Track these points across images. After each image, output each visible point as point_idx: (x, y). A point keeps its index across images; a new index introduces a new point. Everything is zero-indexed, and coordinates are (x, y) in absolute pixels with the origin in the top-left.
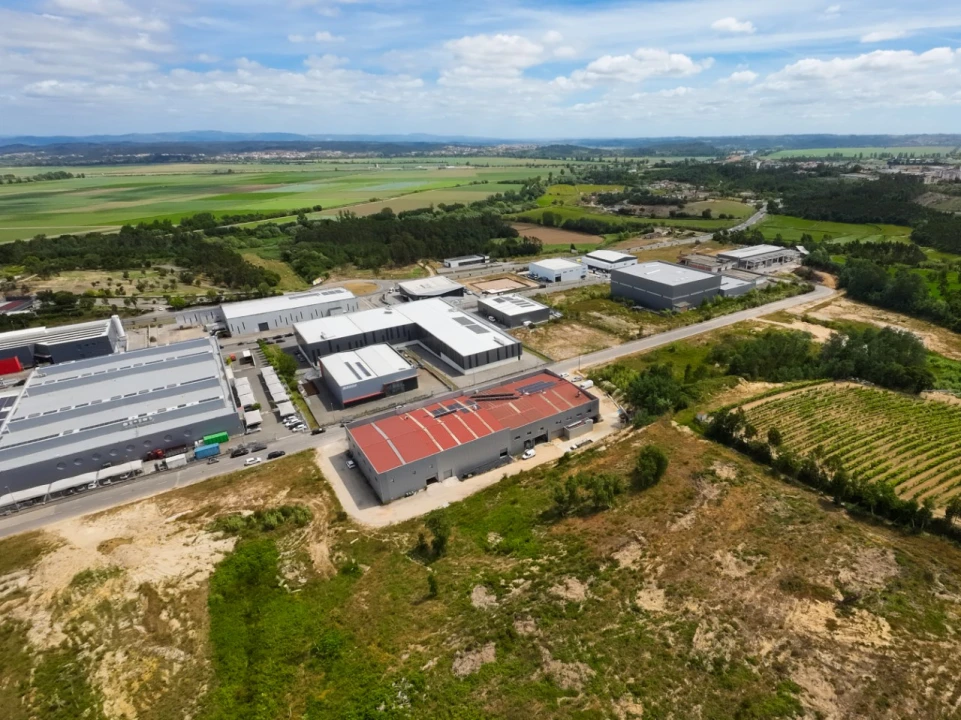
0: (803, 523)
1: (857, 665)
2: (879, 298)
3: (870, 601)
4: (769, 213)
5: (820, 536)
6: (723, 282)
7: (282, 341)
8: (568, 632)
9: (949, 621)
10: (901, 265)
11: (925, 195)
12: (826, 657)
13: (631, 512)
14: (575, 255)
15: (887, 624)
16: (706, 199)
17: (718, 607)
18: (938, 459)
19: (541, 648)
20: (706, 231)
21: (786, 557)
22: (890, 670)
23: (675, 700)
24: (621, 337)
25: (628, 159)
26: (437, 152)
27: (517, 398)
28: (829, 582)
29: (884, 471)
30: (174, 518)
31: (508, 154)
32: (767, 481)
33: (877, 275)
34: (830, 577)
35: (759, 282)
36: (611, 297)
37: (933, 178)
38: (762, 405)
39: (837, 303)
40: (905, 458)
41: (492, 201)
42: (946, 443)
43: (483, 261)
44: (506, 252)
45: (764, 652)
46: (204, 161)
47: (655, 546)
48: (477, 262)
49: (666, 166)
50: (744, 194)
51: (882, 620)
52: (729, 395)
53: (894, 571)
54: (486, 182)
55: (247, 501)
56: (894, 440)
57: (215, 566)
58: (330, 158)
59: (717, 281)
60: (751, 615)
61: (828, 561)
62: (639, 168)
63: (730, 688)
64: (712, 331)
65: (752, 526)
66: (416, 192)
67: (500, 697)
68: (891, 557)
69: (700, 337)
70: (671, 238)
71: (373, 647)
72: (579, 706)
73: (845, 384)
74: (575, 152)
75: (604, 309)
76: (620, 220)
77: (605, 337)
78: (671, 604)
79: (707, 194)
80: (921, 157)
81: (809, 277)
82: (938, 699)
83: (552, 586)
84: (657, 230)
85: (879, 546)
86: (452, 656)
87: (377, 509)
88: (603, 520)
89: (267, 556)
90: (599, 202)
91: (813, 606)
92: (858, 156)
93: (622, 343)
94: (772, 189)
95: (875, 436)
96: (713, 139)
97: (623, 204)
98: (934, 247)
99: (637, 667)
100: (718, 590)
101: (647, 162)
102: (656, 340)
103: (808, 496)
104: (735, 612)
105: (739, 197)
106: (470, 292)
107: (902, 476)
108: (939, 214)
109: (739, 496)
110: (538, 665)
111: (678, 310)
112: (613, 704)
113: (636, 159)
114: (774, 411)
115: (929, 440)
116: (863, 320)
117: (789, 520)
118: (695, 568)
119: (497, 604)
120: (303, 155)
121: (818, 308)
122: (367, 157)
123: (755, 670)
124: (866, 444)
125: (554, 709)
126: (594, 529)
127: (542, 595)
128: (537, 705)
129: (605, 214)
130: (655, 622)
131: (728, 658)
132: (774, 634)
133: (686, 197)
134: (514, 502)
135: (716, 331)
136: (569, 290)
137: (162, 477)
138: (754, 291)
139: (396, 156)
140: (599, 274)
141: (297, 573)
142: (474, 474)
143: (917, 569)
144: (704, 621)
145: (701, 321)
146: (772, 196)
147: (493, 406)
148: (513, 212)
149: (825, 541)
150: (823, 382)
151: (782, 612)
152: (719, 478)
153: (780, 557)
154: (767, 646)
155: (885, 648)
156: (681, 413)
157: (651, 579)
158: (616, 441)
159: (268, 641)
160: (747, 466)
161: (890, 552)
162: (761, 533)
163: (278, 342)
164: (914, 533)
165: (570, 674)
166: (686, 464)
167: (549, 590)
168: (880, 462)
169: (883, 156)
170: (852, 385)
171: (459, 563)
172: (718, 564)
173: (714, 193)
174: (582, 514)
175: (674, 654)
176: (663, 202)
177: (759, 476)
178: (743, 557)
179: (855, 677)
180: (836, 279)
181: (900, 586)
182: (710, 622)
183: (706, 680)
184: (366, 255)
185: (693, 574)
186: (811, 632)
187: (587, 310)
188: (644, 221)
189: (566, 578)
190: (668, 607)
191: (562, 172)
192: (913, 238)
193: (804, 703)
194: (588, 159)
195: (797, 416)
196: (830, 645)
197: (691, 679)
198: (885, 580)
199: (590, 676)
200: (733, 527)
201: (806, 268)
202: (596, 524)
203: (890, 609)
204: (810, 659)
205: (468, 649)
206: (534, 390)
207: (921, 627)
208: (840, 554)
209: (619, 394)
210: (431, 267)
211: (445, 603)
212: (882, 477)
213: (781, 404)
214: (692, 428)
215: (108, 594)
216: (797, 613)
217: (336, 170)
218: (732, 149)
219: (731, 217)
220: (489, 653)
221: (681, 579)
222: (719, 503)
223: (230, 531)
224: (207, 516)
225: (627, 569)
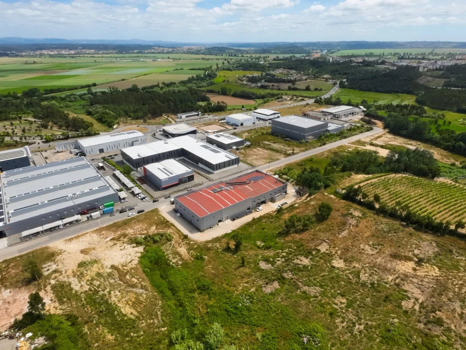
0: (395, 233)
1: (428, 282)
2: (406, 133)
3: (429, 261)
4: (340, 87)
5: (403, 237)
6: (329, 126)
7: (113, 158)
8: (307, 276)
9: (461, 266)
10: (414, 116)
11: (421, 78)
12: (415, 280)
13: (320, 230)
14: (245, 111)
15: (437, 268)
16: (306, 80)
17: (367, 265)
18: (448, 206)
19: (298, 282)
20: (310, 98)
21: (391, 246)
22: (441, 283)
23: (358, 297)
24: (284, 154)
25: (258, 55)
26: (149, 51)
27: (249, 184)
28: (410, 254)
29: (426, 211)
30: (109, 239)
31: (189, 52)
32: (376, 217)
33: (405, 122)
34: (411, 253)
35: (346, 125)
36: (272, 134)
37: (424, 67)
38: (365, 185)
39: (386, 136)
40: (434, 206)
41: (190, 80)
42: (450, 199)
43: (198, 115)
44: (208, 110)
45: (390, 280)
46: (17, 56)
47: (334, 244)
48: (195, 115)
49: (280, 60)
50: (325, 76)
51: (435, 267)
52: (348, 180)
53: (436, 250)
54: (183, 69)
55: (139, 231)
56: (427, 199)
57: (139, 258)
58: (89, 54)
59: (326, 125)
60: (382, 267)
61: (408, 247)
62: (265, 61)
63: (379, 292)
64: (328, 151)
65: (374, 235)
66: (145, 75)
67: (287, 300)
68: (435, 245)
69: (322, 154)
70: (292, 102)
71: (224, 285)
72: (320, 301)
73: (400, 175)
74: (227, 51)
75: (270, 140)
76: (262, 92)
77: (276, 154)
78: (347, 265)
79: (307, 77)
80: (415, 55)
81: (369, 122)
82: (461, 292)
83: (294, 260)
84: (284, 97)
85: (429, 241)
86: (261, 287)
87: (199, 234)
88: (308, 234)
89: (160, 253)
90: (248, 81)
91: (406, 263)
92: (382, 54)
93: (285, 157)
94: (340, 74)
95: (419, 197)
96: (302, 43)
97: (261, 82)
98: (428, 106)
99: (340, 287)
100: (365, 259)
101: (269, 57)
102: (301, 156)
103: (395, 222)
104: (374, 266)
105: (323, 78)
106: (199, 132)
107: (434, 213)
108: (429, 88)
109: (365, 223)
110: (298, 288)
111: (308, 140)
112: (334, 300)
113: (262, 55)
114: (371, 187)
115: (443, 198)
116: (400, 144)
117: (389, 232)
118: (353, 251)
119: (272, 267)
120: (73, 52)
121: (377, 138)
122: (109, 53)
123: (388, 286)
124: (416, 200)
125: (310, 302)
126: (305, 238)
127: (291, 264)
128: (303, 301)
129: (253, 88)
130: (343, 271)
131: (376, 282)
132: (392, 274)
133: (296, 79)
134: (263, 229)
135: (330, 151)
136: (249, 130)
137: (92, 222)
138: (344, 130)
139: (126, 53)
140: (262, 122)
141: (176, 259)
142: (237, 218)
143: (446, 248)
144: (363, 270)
145: (321, 146)
146: (341, 78)
147: (239, 187)
148: (203, 87)
149: (405, 239)
150: (390, 174)
151: (394, 266)
152: (354, 216)
153: (388, 246)
154: (391, 278)
155: (437, 276)
156: (328, 189)
157: (336, 256)
158: (302, 202)
159: (178, 285)
160: (365, 211)
161: (433, 243)
162: (378, 237)
163: (111, 158)
164: (442, 235)
165: (313, 291)
166: (338, 210)
167: (293, 261)
168: (424, 208)
169: (395, 54)
170: (404, 175)
171: (248, 253)
172: (363, 249)
173: (310, 76)
174: (296, 232)
175: (354, 282)
176: (284, 81)
177: (372, 215)
178: (373, 246)
179: (427, 286)
180: (383, 124)
181: (440, 255)
182: (365, 270)
183: (369, 290)
184: (135, 112)
185: (353, 254)
186: (407, 272)
187: (262, 141)
188: (275, 92)
189: (299, 257)
190: (346, 266)
191: (223, 63)
192: (417, 101)
193: (409, 295)
194: (235, 56)
195: (382, 189)
196: (415, 276)
197: (363, 290)
198: (433, 253)
199: (321, 291)
200: (366, 235)
201: (367, 118)
202: (305, 236)
203: (437, 263)
204: (409, 281)
205: (267, 284)
206: (256, 180)
207: (451, 269)
208: (413, 244)
209: (292, 181)
210: (171, 118)
211: (249, 268)
212: (425, 214)
213: (374, 184)
214: (335, 195)
215: (98, 270)
216: (400, 266)
217: (95, 61)
218: (313, 50)
219: (321, 90)
220: (276, 285)
221: (349, 256)
222: (357, 226)
223: (138, 244)
224: (123, 238)
225: (324, 252)
